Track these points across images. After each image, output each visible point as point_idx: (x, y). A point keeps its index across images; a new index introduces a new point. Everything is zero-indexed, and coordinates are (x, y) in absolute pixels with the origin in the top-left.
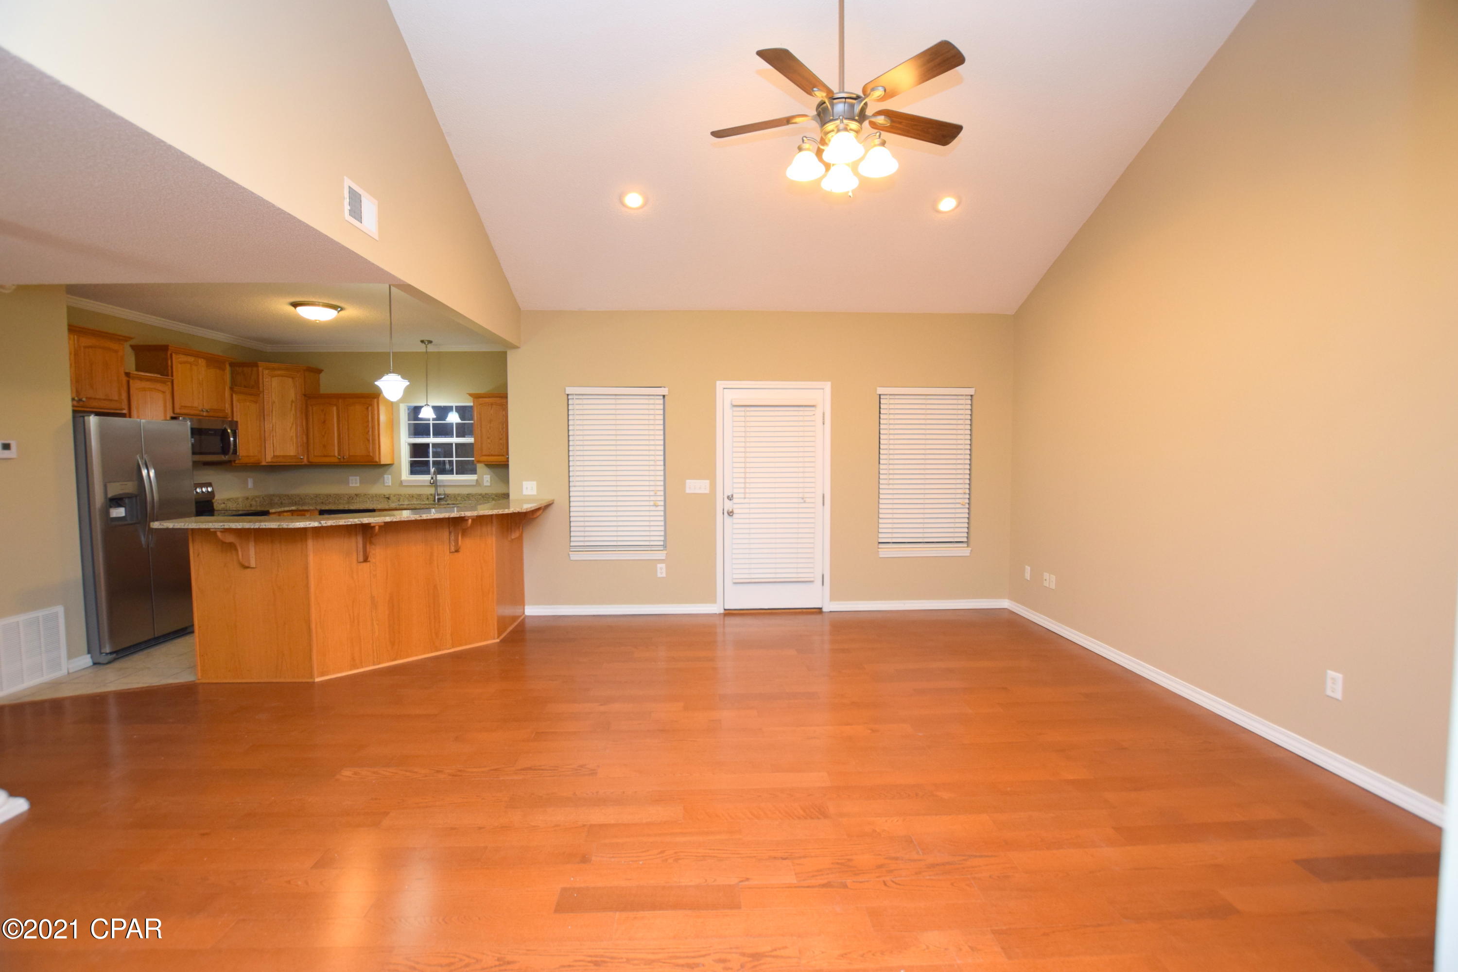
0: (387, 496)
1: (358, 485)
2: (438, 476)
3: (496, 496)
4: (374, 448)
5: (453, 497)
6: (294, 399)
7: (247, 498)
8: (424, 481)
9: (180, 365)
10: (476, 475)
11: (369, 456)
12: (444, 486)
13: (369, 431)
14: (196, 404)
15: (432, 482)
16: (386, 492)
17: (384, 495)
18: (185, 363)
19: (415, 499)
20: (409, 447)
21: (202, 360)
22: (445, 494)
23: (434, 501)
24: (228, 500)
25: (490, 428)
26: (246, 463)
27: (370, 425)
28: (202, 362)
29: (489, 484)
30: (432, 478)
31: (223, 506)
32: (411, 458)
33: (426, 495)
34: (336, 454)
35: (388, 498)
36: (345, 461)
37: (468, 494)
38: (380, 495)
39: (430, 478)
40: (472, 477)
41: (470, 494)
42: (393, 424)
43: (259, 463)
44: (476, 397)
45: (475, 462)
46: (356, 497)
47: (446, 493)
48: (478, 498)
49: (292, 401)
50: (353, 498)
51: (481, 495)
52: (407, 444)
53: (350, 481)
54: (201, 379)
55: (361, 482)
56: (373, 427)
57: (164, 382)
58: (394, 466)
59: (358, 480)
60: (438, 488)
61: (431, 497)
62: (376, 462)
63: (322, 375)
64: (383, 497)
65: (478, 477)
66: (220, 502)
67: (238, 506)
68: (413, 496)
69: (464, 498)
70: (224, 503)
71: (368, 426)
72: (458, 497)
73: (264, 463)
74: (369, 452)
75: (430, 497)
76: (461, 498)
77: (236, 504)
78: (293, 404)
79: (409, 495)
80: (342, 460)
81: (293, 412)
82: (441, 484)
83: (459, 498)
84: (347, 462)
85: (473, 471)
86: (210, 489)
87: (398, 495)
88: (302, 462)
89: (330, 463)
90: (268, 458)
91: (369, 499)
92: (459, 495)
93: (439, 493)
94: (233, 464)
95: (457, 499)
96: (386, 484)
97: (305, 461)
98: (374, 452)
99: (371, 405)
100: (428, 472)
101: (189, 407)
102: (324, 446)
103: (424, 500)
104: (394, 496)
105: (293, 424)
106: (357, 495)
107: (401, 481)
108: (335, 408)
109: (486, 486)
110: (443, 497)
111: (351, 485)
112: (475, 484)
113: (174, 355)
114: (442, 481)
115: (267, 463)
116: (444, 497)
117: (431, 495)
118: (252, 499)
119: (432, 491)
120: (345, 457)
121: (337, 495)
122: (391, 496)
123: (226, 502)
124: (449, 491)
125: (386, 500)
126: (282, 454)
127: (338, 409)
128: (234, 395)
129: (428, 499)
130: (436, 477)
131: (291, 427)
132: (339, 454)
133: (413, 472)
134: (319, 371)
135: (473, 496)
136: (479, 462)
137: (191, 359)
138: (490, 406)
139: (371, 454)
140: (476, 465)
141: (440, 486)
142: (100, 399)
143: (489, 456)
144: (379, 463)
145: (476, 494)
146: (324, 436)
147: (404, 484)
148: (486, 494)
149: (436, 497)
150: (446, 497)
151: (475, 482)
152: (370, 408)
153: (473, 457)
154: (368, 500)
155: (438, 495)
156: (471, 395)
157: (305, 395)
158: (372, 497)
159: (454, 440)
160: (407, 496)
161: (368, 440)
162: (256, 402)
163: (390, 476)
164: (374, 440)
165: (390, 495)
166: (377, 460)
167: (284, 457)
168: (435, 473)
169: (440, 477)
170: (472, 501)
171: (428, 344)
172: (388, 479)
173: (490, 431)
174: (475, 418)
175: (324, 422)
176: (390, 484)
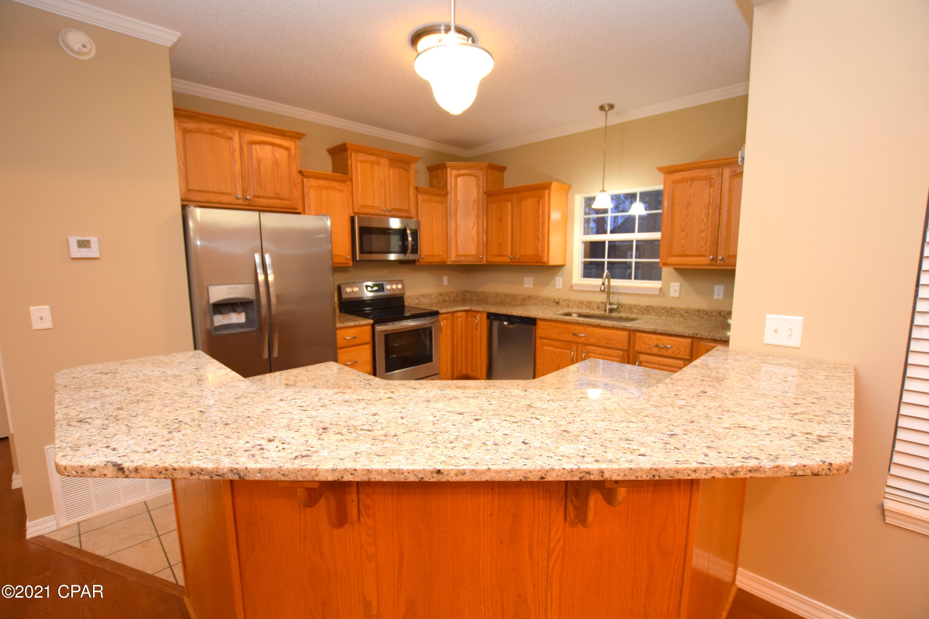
0: (557, 301)
1: (531, 286)
2: (612, 280)
3: (686, 312)
4: (543, 246)
5: (628, 307)
6: (476, 199)
7: (441, 294)
8: (595, 286)
9: (359, 164)
10: (660, 282)
11: (539, 256)
12: (619, 294)
13: (539, 227)
14: (377, 204)
15: (602, 289)
16: (555, 295)
17: (554, 300)
18: (366, 161)
19: (585, 307)
20: (583, 245)
21: (385, 159)
22: (618, 304)
23: (605, 311)
24: (422, 296)
25: (687, 217)
26: (431, 263)
27: (541, 221)
28: (384, 162)
29: (676, 295)
30: (603, 284)
31: (417, 301)
32: (585, 257)
33: (596, 302)
34: (509, 254)
35: (558, 303)
36: (517, 261)
37: (647, 306)
38: (549, 299)
39: (601, 283)
40: (655, 285)
41: (650, 306)
42: (567, 219)
43: (444, 262)
44: (668, 171)
45: (660, 265)
46: (528, 299)
47: (620, 302)
48: (660, 312)
49: (475, 201)
50: (526, 300)
51: (664, 308)
52: (581, 243)
53: (525, 282)
54: (383, 179)
55: (534, 284)
56: (543, 223)
57: (344, 182)
58: (566, 267)
59: (532, 282)
60: (611, 296)
61: (603, 306)
62: (545, 263)
63: (506, 173)
64: (553, 301)
65: (662, 283)
66: (414, 298)
67: (432, 301)
68: (582, 303)
69: (641, 311)
70: (418, 299)
71: (538, 221)
72: (635, 308)
73: (449, 263)
74: (538, 252)
75: (601, 305)
76: (638, 310)
77: (429, 300)
78: (476, 203)
79: (579, 301)
80: (514, 260)
81: (475, 211)
82: (615, 291)
83: (635, 311)
84: (519, 262)
85: (658, 277)
86: (400, 286)
87: (568, 300)
88: (481, 262)
89: (503, 262)
90: (452, 258)
91: (540, 302)
92: (635, 306)
93: (611, 301)
94: (417, 263)
95: (632, 311)
96: (557, 287)
97: (484, 262)
98: (543, 252)
99: (542, 197)
100: (600, 276)
101: (369, 206)
102: (500, 245)
103: (595, 308)
104: (564, 301)
105: (474, 224)
106: (529, 297)
107: (572, 285)
108: (509, 205)
109: (673, 298)
110: (615, 307)
111: (525, 286)
112: (657, 293)
113: (353, 154)
114: (617, 287)
115: (452, 262)
116: (618, 308)
117: (603, 303)
118: (446, 295)
119: (602, 298)
120: (516, 257)
121: (512, 295)
122: (561, 301)
123: (419, 298)
124: (624, 300)
125: (555, 304)
126: (464, 253)
127: (512, 206)
128: (419, 196)
129: (599, 307)
130: (609, 282)
131: (473, 227)
132: (512, 255)
133: (587, 274)
134: (502, 169)
135: (653, 309)
136: (666, 264)
137: (373, 158)
138: (689, 182)
139: (540, 254)
140: (661, 269)
141: (614, 293)
142: (268, 198)
143: (682, 256)
144: (547, 264)
145: (658, 307)
146: (499, 235)
147: (574, 288)
148: (671, 308)
149: (608, 307)
150: (620, 307)
151: (658, 290)
152: (541, 201)
153: (658, 258)
154: (539, 304)
155: (610, 304)
156: (661, 169)
157: (486, 193)
158: (543, 300)
159: (636, 236)
160: (577, 302)
161: (538, 238)
162: (442, 203)
163: (561, 279)
164: (543, 238)
165: (559, 299)
166: (545, 260)
167: (466, 256)
168: (607, 277)
169: (615, 282)
170: (652, 315)
171: (608, 110)
172: (559, 281)
173: (686, 220)
174: (666, 203)
175: (500, 220)
176: (561, 287)
